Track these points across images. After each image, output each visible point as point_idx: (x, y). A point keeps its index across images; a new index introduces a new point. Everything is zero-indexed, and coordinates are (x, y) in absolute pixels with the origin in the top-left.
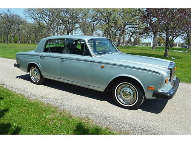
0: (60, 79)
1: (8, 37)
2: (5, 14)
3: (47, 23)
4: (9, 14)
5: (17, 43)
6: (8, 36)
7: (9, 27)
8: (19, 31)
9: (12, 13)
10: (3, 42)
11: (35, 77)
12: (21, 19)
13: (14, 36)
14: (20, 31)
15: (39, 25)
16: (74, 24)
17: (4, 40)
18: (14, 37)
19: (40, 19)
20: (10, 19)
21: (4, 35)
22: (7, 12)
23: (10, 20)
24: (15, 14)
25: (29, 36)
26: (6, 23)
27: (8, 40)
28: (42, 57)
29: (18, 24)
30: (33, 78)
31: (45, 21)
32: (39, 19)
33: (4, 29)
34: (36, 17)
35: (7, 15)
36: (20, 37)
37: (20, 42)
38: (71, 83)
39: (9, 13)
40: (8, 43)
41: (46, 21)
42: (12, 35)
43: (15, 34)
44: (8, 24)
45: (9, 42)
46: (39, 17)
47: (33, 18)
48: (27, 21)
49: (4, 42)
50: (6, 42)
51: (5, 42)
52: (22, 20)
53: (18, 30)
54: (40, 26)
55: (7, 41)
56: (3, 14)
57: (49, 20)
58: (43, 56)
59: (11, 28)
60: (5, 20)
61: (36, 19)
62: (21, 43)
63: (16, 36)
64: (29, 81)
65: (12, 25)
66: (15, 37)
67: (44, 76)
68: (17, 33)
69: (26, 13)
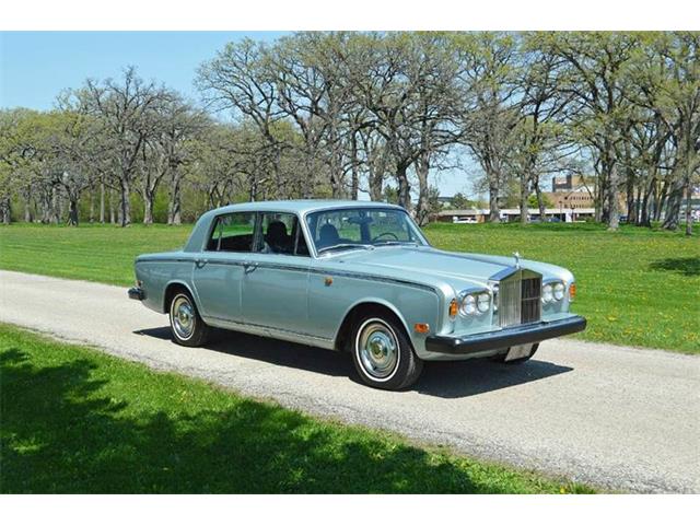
0: (242, 323)
1: (127, 199)
2: (114, 92)
3: (303, 127)
4: (133, 92)
5: (166, 222)
6: (127, 193)
7: (132, 148)
8: (174, 167)
9: (147, 84)
10: (102, 218)
11: (184, 325)
12: (183, 109)
13: (152, 193)
14: (180, 166)
15: (267, 133)
16: (433, 125)
17: (107, 210)
18: (151, 195)
19: (269, 107)
20: (136, 114)
21: (106, 186)
22: (122, 84)
23: (137, 119)
24: (157, 88)
25: (221, 188)
26: (118, 132)
27: (127, 208)
28: (201, 264)
29: (172, 135)
30: (178, 326)
31: (293, 113)
32: (264, 105)
33: (109, 161)
34: (251, 98)
35: (124, 95)
36: (182, 193)
37: (177, 216)
38: (266, 334)
39: (132, 85)
40: (124, 225)
41: (299, 113)
42: (142, 185)
43: (156, 183)
44: (129, 135)
45: (128, 220)
46: (266, 98)
47: (236, 103)
48: (214, 116)
49: (108, 220)
50: (116, 221)
51: (113, 219)
52: (191, 113)
53: (172, 161)
54: (271, 139)
55: (120, 215)
56: (108, 93)
57: (312, 112)
58: (203, 262)
59: (140, 151)
60: (114, 120)
61: (253, 106)
62: (183, 221)
63: (162, 191)
64: (170, 341)
65: (143, 138)
66: (158, 195)
67: (205, 320)
68: (167, 178)
69: (207, 83)
